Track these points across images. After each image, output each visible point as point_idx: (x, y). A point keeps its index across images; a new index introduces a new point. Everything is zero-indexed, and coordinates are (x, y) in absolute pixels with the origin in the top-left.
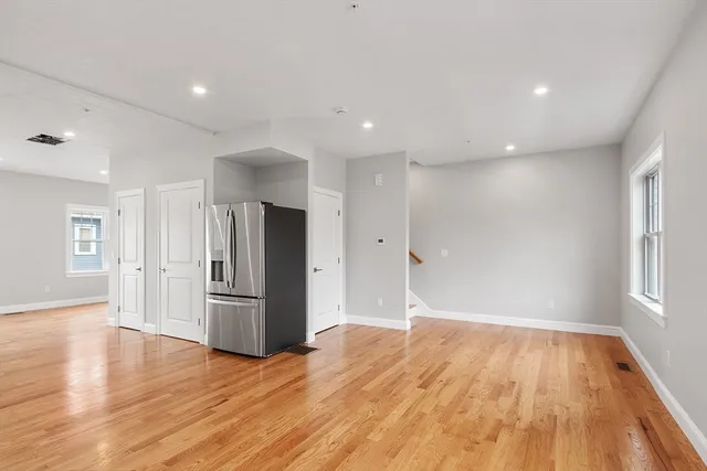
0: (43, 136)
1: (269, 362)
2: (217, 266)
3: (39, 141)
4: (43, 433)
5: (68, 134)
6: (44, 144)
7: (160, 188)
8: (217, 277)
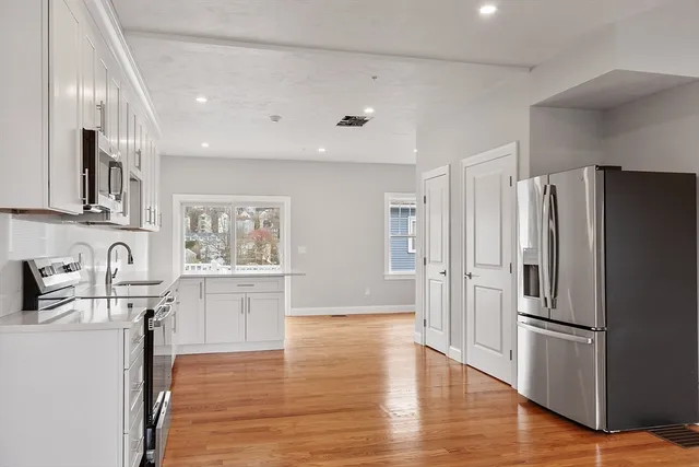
0: (348, 118)
1: (612, 443)
2: (532, 272)
3: (347, 124)
4: (307, 455)
5: (368, 111)
6: (351, 127)
7: (466, 162)
8: (532, 291)
